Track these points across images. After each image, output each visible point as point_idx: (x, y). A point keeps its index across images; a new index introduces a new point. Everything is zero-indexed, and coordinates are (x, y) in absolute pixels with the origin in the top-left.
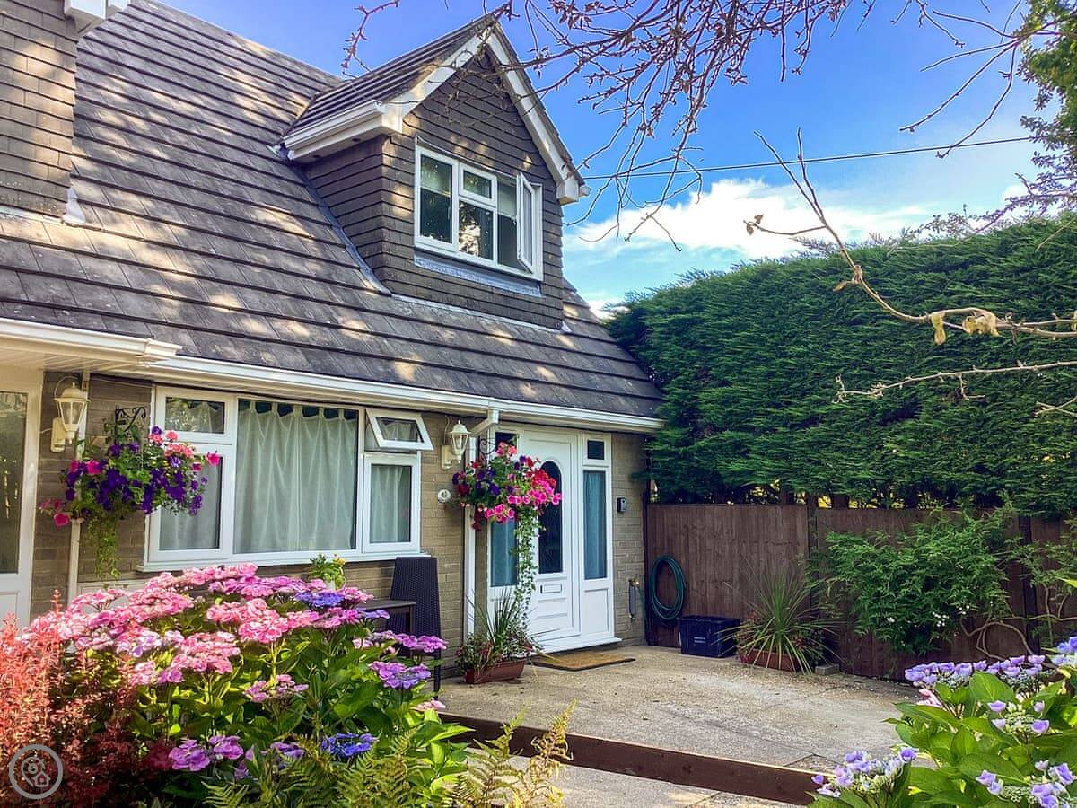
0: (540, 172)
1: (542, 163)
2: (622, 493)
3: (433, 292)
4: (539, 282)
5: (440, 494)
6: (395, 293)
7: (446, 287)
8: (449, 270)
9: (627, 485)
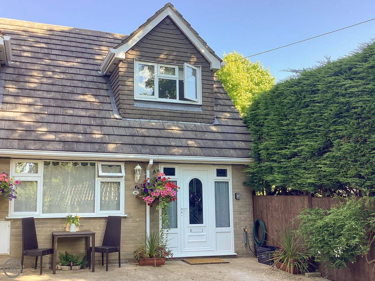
0: (202, 60)
1: (201, 56)
2: (237, 191)
3: (143, 116)
4: (201, 105)
5: (134, 193)
6: (125, 118)
7: (150, 113)
8: (152, 106)
9: (242, 187)
